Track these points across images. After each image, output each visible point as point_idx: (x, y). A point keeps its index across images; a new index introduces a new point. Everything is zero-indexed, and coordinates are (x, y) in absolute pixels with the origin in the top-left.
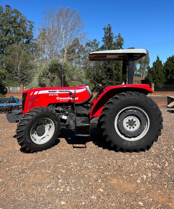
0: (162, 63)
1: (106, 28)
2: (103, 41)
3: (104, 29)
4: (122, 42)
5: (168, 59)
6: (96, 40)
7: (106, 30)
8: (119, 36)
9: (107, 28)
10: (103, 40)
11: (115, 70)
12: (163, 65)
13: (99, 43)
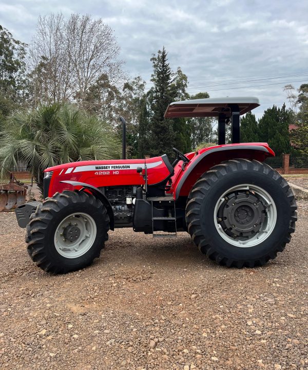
0: (257, 120)
1: (156, 57)
2: (152, 80)
3: (153, 59)
4: (184, 82)
5: (265, 112)
6: (139, 77)
7: (156, 62)
8: (179, 72)
9: (158, 58)
10: (152, 78)
11: (175, 130)
12: (258, 123)
13: (144, 82)
